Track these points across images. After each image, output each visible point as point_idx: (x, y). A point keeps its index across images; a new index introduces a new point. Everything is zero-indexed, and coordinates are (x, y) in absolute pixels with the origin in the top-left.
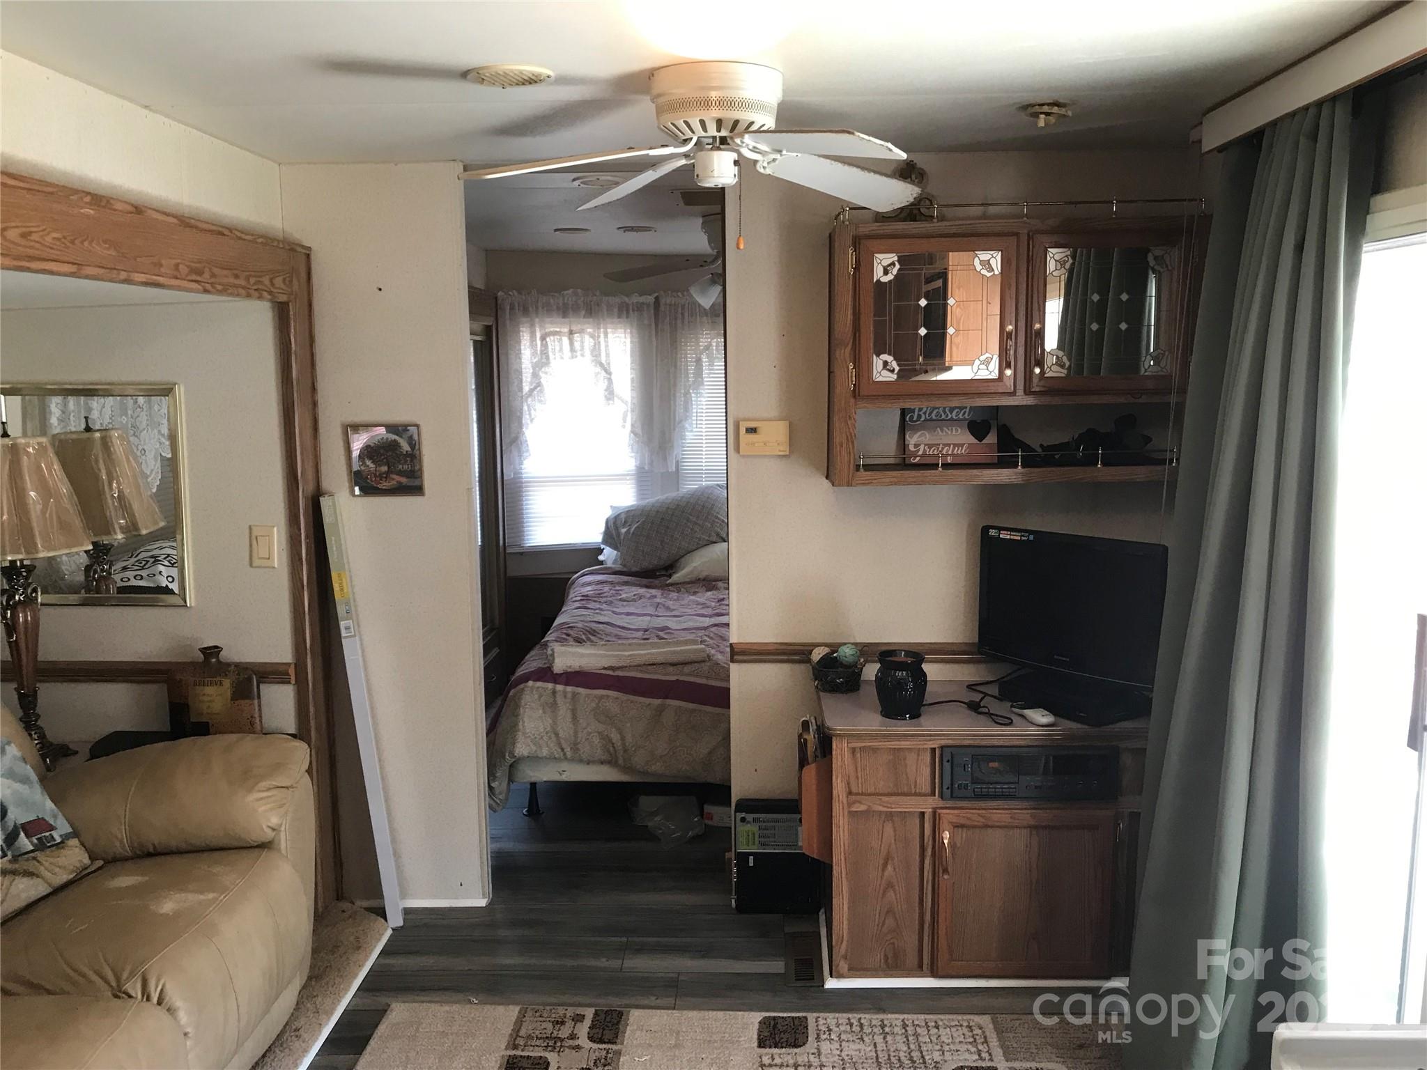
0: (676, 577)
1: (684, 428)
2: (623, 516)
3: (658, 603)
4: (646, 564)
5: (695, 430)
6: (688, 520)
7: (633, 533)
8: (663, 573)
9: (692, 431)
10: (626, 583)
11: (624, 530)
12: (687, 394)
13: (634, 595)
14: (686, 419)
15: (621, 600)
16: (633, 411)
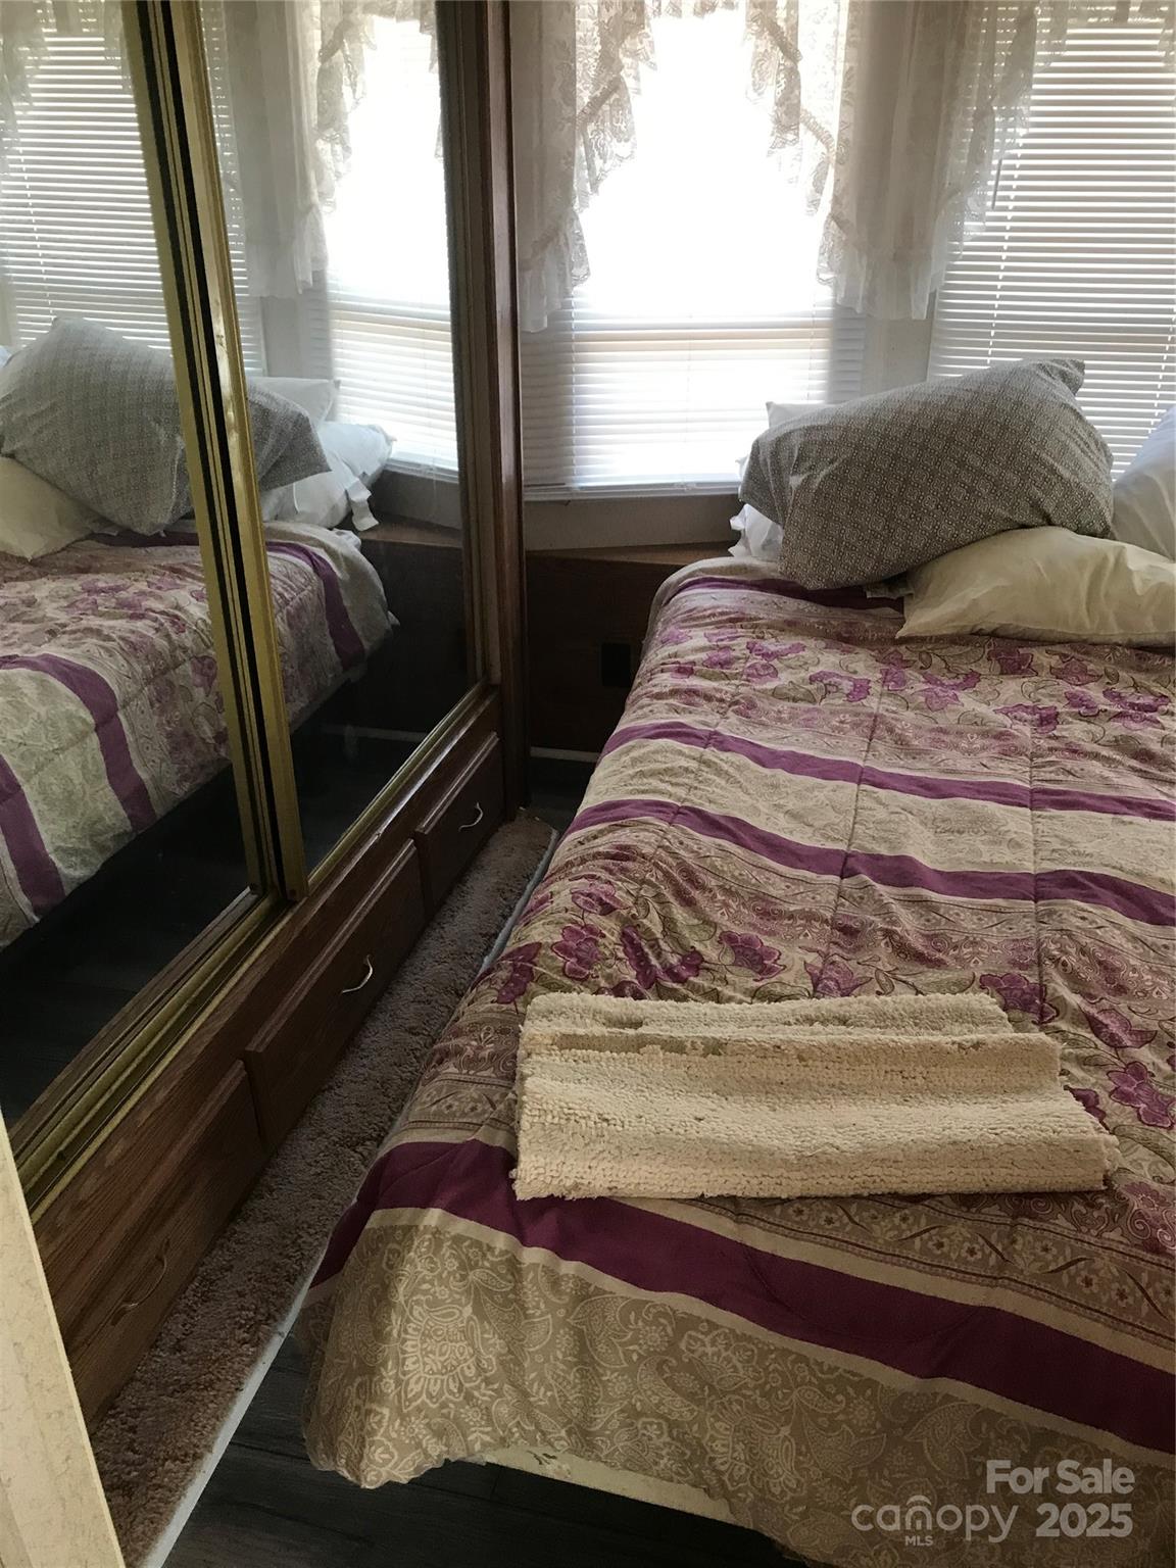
0: (921, 619)
1: (961, 210)
2: (796, 441)
3: (876, 717)
4: (841, 576)
5: (988, 214)
6: (961, 464)
7: (819, 491)
8: (883, 593)
9: (980, 218)
10: (791, 626)
11: (795, 481)
12: (983, 117)
13: (812, 680)
14: (972, 187)
15: (776, 694)
16: (839, 162)
